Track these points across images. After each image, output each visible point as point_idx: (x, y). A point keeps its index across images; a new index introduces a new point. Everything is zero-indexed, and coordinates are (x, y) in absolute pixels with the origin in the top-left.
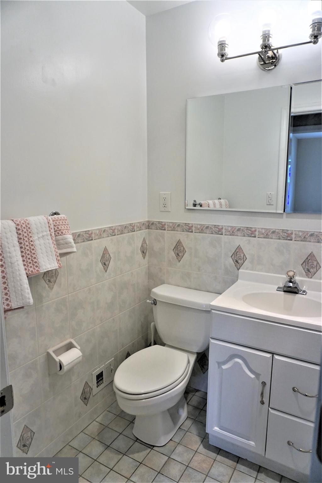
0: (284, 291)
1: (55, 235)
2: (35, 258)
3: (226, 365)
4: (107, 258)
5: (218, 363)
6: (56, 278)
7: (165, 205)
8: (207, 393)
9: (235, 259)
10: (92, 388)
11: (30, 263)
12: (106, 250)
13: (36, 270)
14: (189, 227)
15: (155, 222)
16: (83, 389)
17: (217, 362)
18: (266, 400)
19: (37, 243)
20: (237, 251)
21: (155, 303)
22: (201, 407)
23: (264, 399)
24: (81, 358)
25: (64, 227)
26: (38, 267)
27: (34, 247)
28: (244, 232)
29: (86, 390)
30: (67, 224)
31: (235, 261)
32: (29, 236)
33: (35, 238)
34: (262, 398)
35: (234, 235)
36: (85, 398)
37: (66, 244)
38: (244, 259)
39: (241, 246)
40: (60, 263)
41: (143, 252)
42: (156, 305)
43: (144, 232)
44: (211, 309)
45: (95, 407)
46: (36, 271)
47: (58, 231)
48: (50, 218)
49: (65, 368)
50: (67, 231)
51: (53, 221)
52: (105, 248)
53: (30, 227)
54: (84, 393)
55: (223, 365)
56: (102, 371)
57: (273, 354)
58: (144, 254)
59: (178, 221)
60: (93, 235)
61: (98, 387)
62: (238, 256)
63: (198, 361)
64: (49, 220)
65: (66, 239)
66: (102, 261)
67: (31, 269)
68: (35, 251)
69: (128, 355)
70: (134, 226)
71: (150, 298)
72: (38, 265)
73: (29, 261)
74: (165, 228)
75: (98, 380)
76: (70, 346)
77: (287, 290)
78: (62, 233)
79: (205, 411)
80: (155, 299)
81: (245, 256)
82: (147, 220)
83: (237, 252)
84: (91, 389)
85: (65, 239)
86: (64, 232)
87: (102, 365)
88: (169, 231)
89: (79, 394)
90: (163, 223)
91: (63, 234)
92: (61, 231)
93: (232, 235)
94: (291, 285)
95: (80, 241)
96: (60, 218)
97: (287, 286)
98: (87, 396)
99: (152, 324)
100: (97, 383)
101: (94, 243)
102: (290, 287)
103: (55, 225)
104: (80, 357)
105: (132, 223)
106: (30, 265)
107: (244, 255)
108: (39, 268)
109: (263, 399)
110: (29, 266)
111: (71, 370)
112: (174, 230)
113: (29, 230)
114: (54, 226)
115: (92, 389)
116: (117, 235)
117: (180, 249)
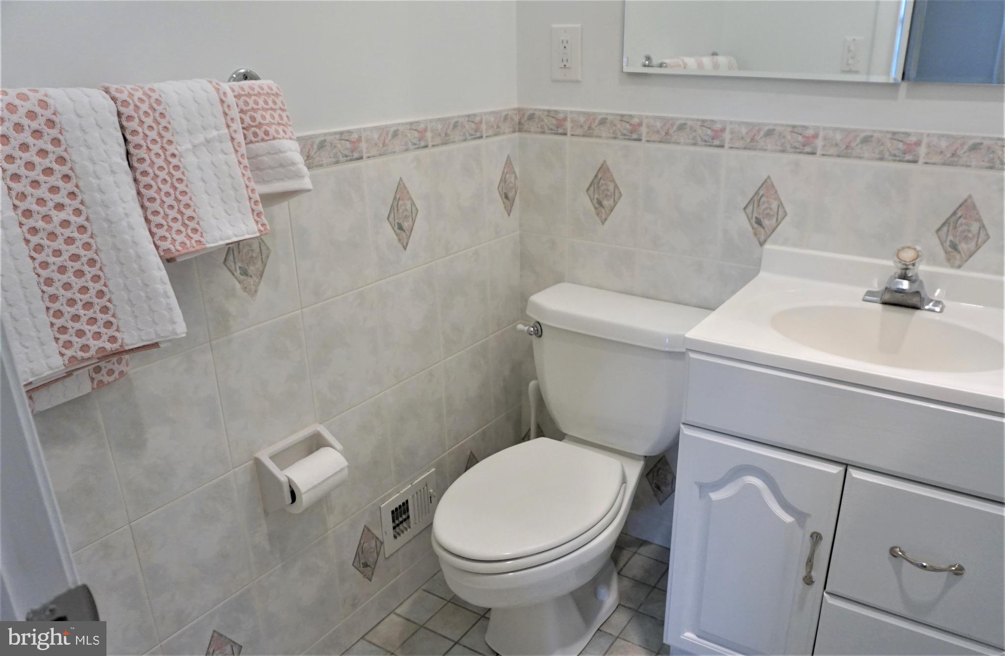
0: (885, 303)
1: (245, 139)
2: (187, 206)
3: (722, 490)
4: (407, 210)
5: (701, 486)
6: (264, 264)
7: (565, 63)
8: (668, 550)
9: (755, 215)
10: (381, 540)
11: (175, 219)
12: (401, 189)
13: (193, 242)
14: (631, 127)
15: (537, 113)
16: (360, 543)
17: (696, 482)
18: (818, 575)
19: (190, 160)
20: (761, 194)
21: (538, 330)
22: (652, 582)
23: (813, 574)
24: (346, 471)
25: (273, 117)
26: (199, 233)
27: (183, 173)
28: (783, 140)
29: (366, 545)
30: (281, 109)
31: (754, 220)
32: (165, 141)
33: (183, 148)
34: (808, 570)
35: (755, 150)
36: (366, 565)
37: (281, 166)
38: (780, 217)
39: (774, 179)
40: (266, 222)
41: (506, 197)
42: (540, 336)
43: (508, 140)
44: (687, 349)
45: (392, 582)
46: (195, 245)
47: (256, 126)
48: (226, 86)
49: (305, 499)
50: (280, 129)
51: (235, 97)
52: (399, 184)
53: (164, 111)
54: (363, 553)
55: (713, 491)
56: (407, 501)
57: (846, 466)
58: (507, 202)
59: (601, 110)
60: (363, 145)
61: (399, 538)
62: (764, 207)
63: (647, 475)
64: (224, 93)
65: (281, 152)
66: (391, 219)
67: (180, 238)
68: (187, 186)
69: (472, 461)
70: (481, 122)
71: (525, 319)
72: (197, 226)
73: (172, 214)
74: (566, 129)
75: (397, 522)
76: (315, 443)
77: (893, 300)
78: (266, 133)
79: (663, 590)
80: (538, 323)
81: (783, 208)
82: (515, 105)
83: (762, 196)
84: (378, 544)
85: (276, 153)
86: (272, 130)
87: (404, 486)
88: (575, 139)
89: (349, 554)
90: (561, 116)
91: (271, 137)
92: (263, 129)
93: (749, 149)
94: (905, 285)
95: (325, 161)
96: (257, 89)
97: (894, 287)
98: (371, 560)
99: (532, 384)
100: (394, 528)
101: (368, 168)
102: (901, 291)
103: (245, 108)
104: (342, 470)
105: (475, 115)
106: (176, 226)
107: (780, 205)
108: (202, 236)
109: (810, 572)
110: (174, 230)
111: (322, 502)
112: (588, 133)
113: (164, 123)
114: (242, 111)
115: (382, 543)
116: (433, 146)
117: (604, 187)
